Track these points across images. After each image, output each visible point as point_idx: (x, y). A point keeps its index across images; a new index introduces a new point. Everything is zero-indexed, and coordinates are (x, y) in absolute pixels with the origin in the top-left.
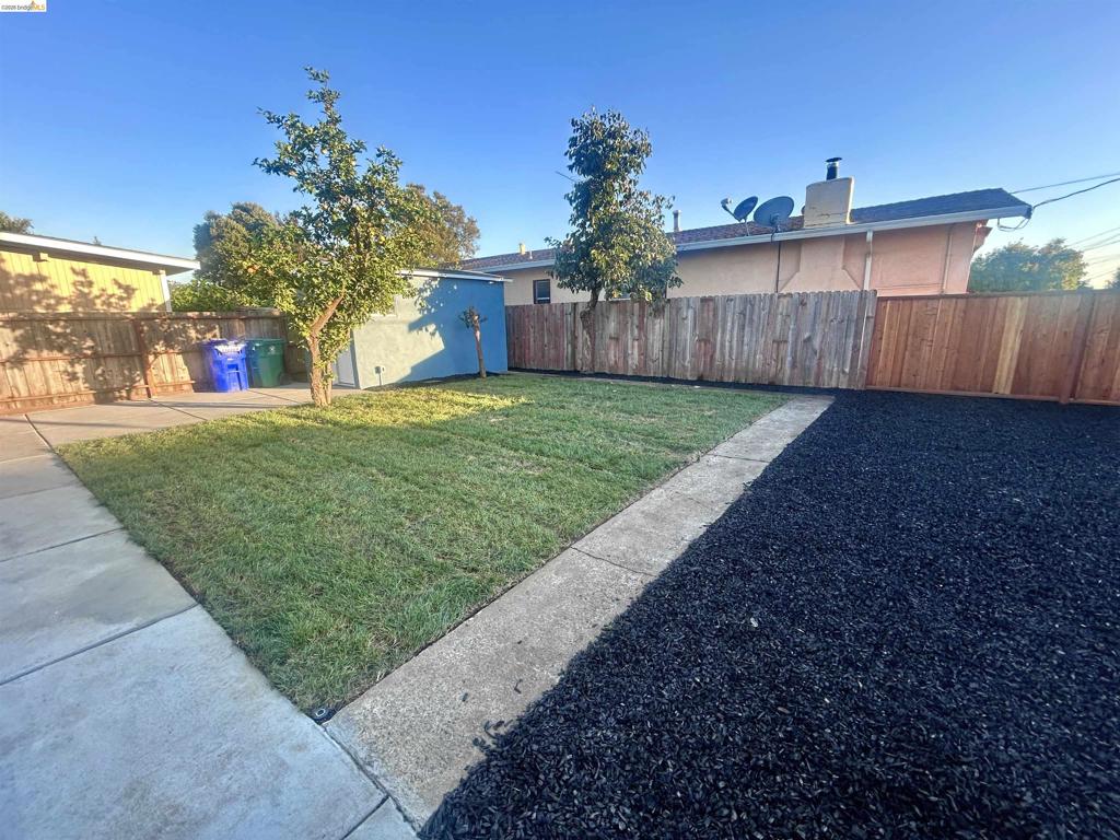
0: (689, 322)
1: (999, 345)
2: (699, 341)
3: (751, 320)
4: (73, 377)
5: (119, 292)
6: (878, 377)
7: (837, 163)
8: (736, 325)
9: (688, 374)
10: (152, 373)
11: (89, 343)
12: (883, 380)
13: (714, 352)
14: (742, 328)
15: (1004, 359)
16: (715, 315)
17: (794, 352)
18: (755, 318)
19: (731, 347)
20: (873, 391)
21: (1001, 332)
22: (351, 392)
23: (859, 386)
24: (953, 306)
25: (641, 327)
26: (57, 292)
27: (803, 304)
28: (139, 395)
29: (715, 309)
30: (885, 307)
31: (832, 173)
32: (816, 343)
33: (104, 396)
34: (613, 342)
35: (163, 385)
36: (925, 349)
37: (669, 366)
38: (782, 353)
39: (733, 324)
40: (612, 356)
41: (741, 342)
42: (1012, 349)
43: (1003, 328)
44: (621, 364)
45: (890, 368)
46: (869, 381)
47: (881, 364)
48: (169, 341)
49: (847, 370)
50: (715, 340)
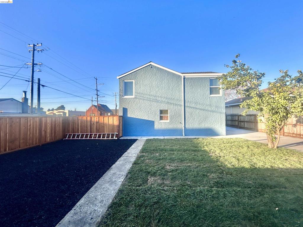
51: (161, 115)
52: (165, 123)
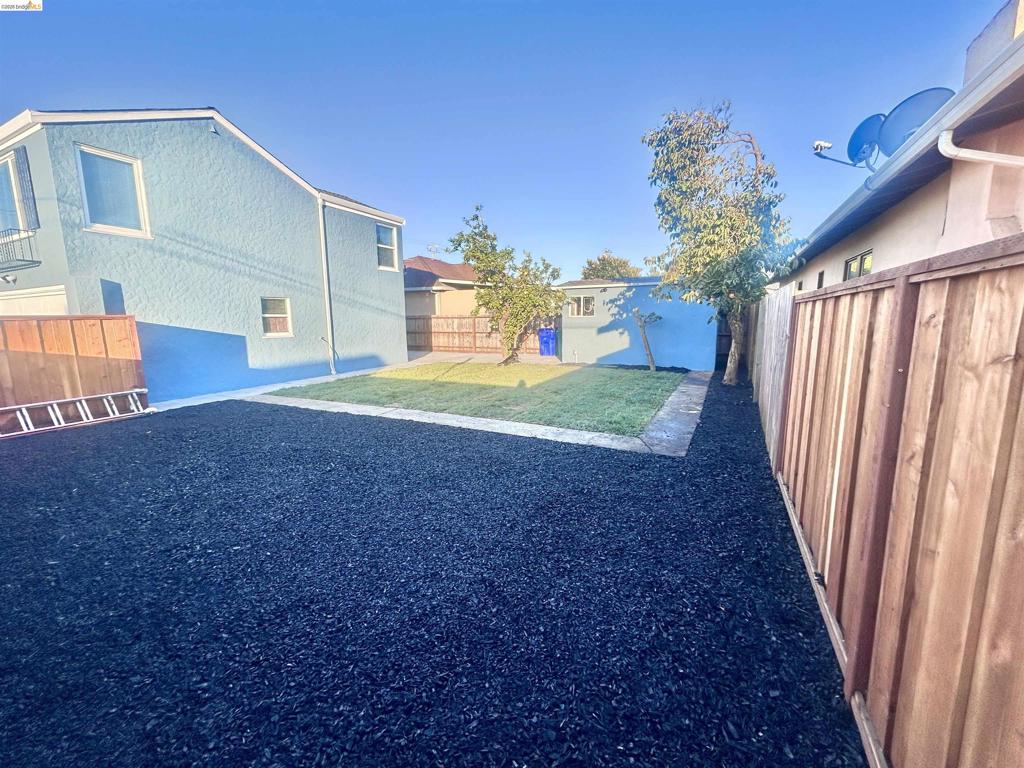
51: (267, 315)
52: (282, 339)
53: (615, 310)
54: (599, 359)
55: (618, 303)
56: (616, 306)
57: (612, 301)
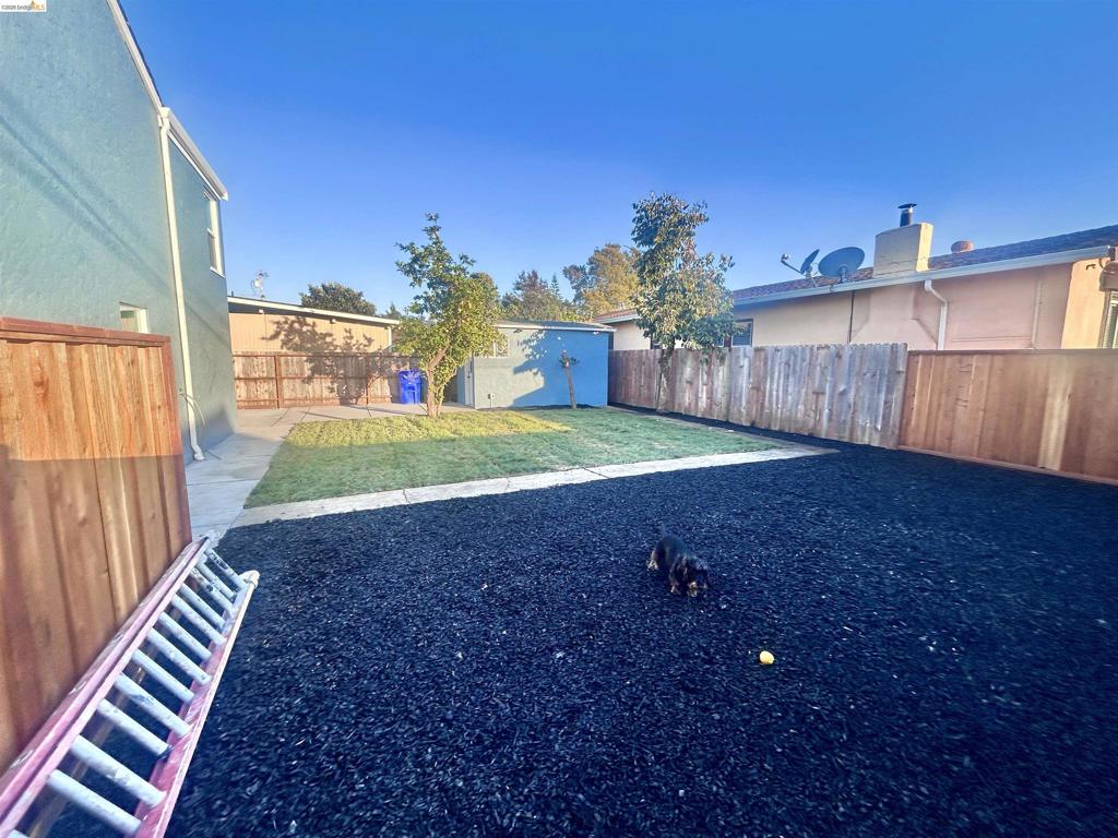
0: (745, 370)
1: (1042, 410)
2: (753, 388)
3: (795, 371)
4: (332, 390)
5: (366, 342)
6: (911, 439)
7: (911, 210)
8: (782, 375)
9: (743, 419)
10: (370, 390)
11: (342, 372)
12: (916, 442)
13: (764, 400)
14: (787, 377)
15: (1050, 428)
16: (766, 364)
17: (831, 404)
18: (798, 369)
19: (778, 396)
20: (905, 452)
21: (1045, 395)
22: (469, 410)
23: (890, 445)
24: (988, 363)
25: (709, 374)
26: (335, 343)
27: (839, 356)
28: (362, 402)
29: (766, 358)
30: (917, 362)
31: (905, 219)
32: (851, 395)
33: (345, 401)
34: (688, 385)
35: (376, 397)
36: (960, 409)
37: (728, 409)
38: (820, 403)
39: (780, 372)
40: (685, 399)
41: (786, 391)
42: (1060, 416)
43: (1046, 390)
44: (693, 406)
45: (923, 429)
46: (901, 439)
47: (913, 423)
48: (382, 371)
49: (879, 427)
50: (765, 388)
53: (529, 351)
54: (515, 401)
55: (532, 344)
56: (530, 347)
57: (526, 342)
